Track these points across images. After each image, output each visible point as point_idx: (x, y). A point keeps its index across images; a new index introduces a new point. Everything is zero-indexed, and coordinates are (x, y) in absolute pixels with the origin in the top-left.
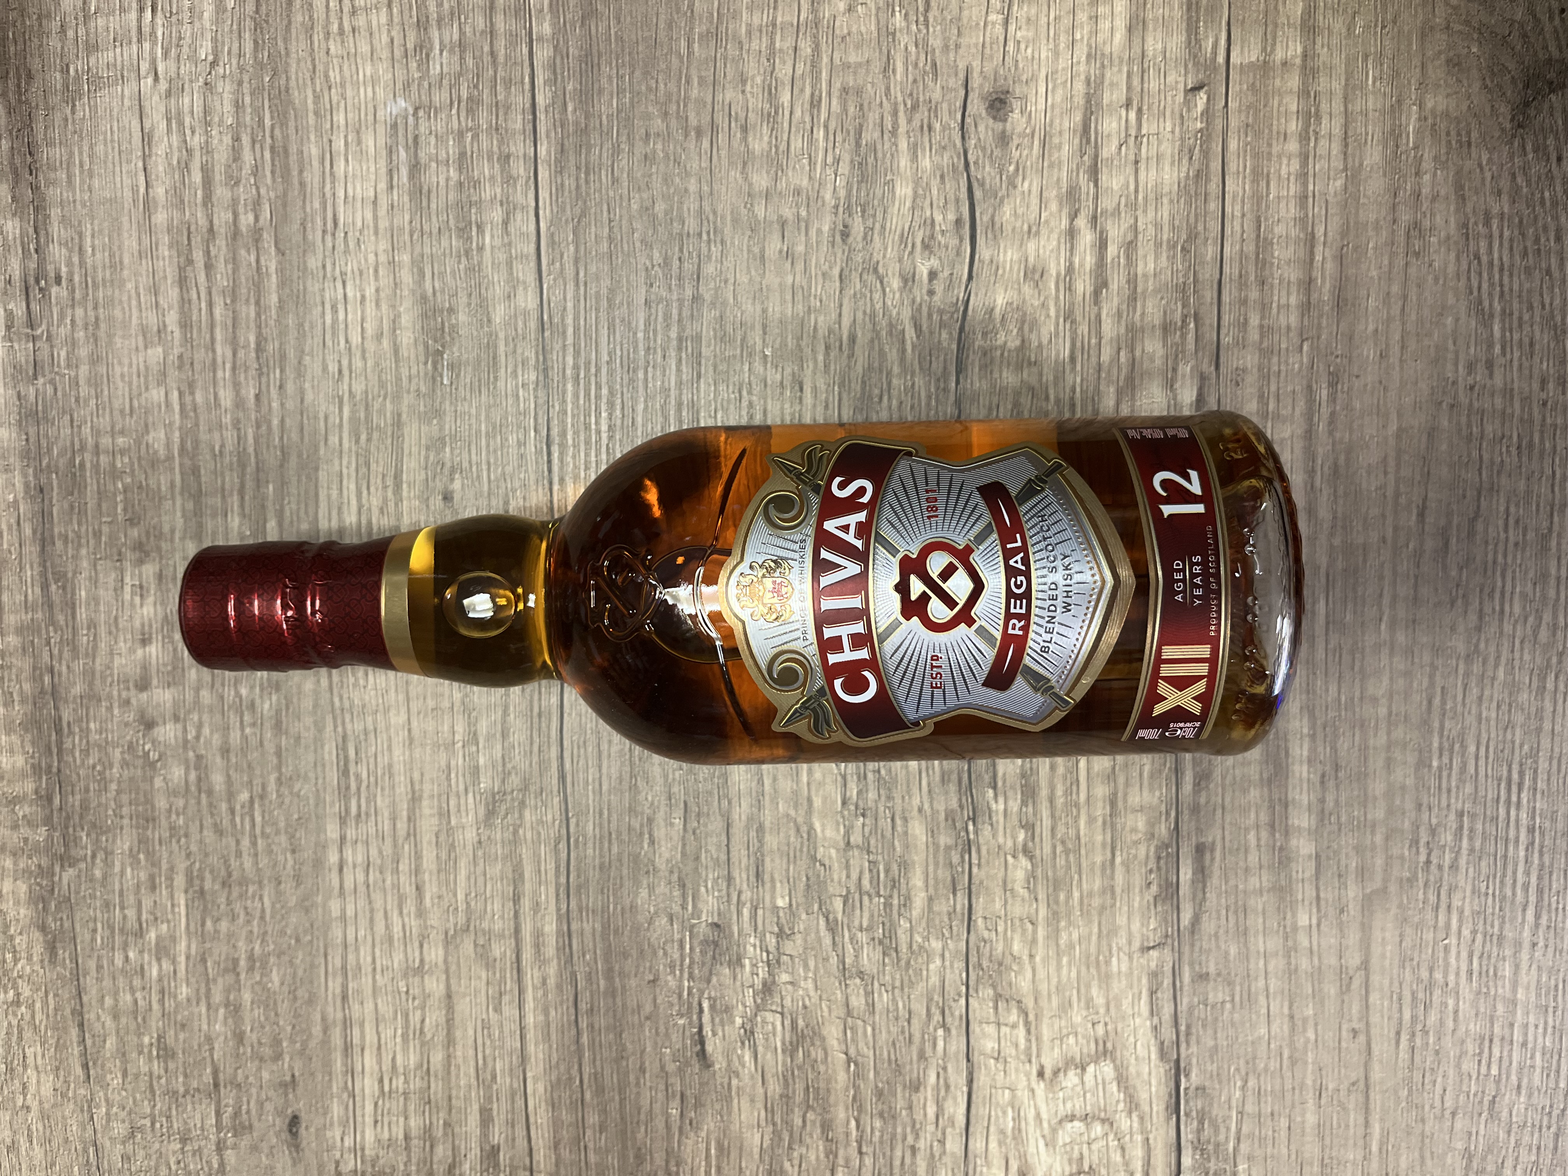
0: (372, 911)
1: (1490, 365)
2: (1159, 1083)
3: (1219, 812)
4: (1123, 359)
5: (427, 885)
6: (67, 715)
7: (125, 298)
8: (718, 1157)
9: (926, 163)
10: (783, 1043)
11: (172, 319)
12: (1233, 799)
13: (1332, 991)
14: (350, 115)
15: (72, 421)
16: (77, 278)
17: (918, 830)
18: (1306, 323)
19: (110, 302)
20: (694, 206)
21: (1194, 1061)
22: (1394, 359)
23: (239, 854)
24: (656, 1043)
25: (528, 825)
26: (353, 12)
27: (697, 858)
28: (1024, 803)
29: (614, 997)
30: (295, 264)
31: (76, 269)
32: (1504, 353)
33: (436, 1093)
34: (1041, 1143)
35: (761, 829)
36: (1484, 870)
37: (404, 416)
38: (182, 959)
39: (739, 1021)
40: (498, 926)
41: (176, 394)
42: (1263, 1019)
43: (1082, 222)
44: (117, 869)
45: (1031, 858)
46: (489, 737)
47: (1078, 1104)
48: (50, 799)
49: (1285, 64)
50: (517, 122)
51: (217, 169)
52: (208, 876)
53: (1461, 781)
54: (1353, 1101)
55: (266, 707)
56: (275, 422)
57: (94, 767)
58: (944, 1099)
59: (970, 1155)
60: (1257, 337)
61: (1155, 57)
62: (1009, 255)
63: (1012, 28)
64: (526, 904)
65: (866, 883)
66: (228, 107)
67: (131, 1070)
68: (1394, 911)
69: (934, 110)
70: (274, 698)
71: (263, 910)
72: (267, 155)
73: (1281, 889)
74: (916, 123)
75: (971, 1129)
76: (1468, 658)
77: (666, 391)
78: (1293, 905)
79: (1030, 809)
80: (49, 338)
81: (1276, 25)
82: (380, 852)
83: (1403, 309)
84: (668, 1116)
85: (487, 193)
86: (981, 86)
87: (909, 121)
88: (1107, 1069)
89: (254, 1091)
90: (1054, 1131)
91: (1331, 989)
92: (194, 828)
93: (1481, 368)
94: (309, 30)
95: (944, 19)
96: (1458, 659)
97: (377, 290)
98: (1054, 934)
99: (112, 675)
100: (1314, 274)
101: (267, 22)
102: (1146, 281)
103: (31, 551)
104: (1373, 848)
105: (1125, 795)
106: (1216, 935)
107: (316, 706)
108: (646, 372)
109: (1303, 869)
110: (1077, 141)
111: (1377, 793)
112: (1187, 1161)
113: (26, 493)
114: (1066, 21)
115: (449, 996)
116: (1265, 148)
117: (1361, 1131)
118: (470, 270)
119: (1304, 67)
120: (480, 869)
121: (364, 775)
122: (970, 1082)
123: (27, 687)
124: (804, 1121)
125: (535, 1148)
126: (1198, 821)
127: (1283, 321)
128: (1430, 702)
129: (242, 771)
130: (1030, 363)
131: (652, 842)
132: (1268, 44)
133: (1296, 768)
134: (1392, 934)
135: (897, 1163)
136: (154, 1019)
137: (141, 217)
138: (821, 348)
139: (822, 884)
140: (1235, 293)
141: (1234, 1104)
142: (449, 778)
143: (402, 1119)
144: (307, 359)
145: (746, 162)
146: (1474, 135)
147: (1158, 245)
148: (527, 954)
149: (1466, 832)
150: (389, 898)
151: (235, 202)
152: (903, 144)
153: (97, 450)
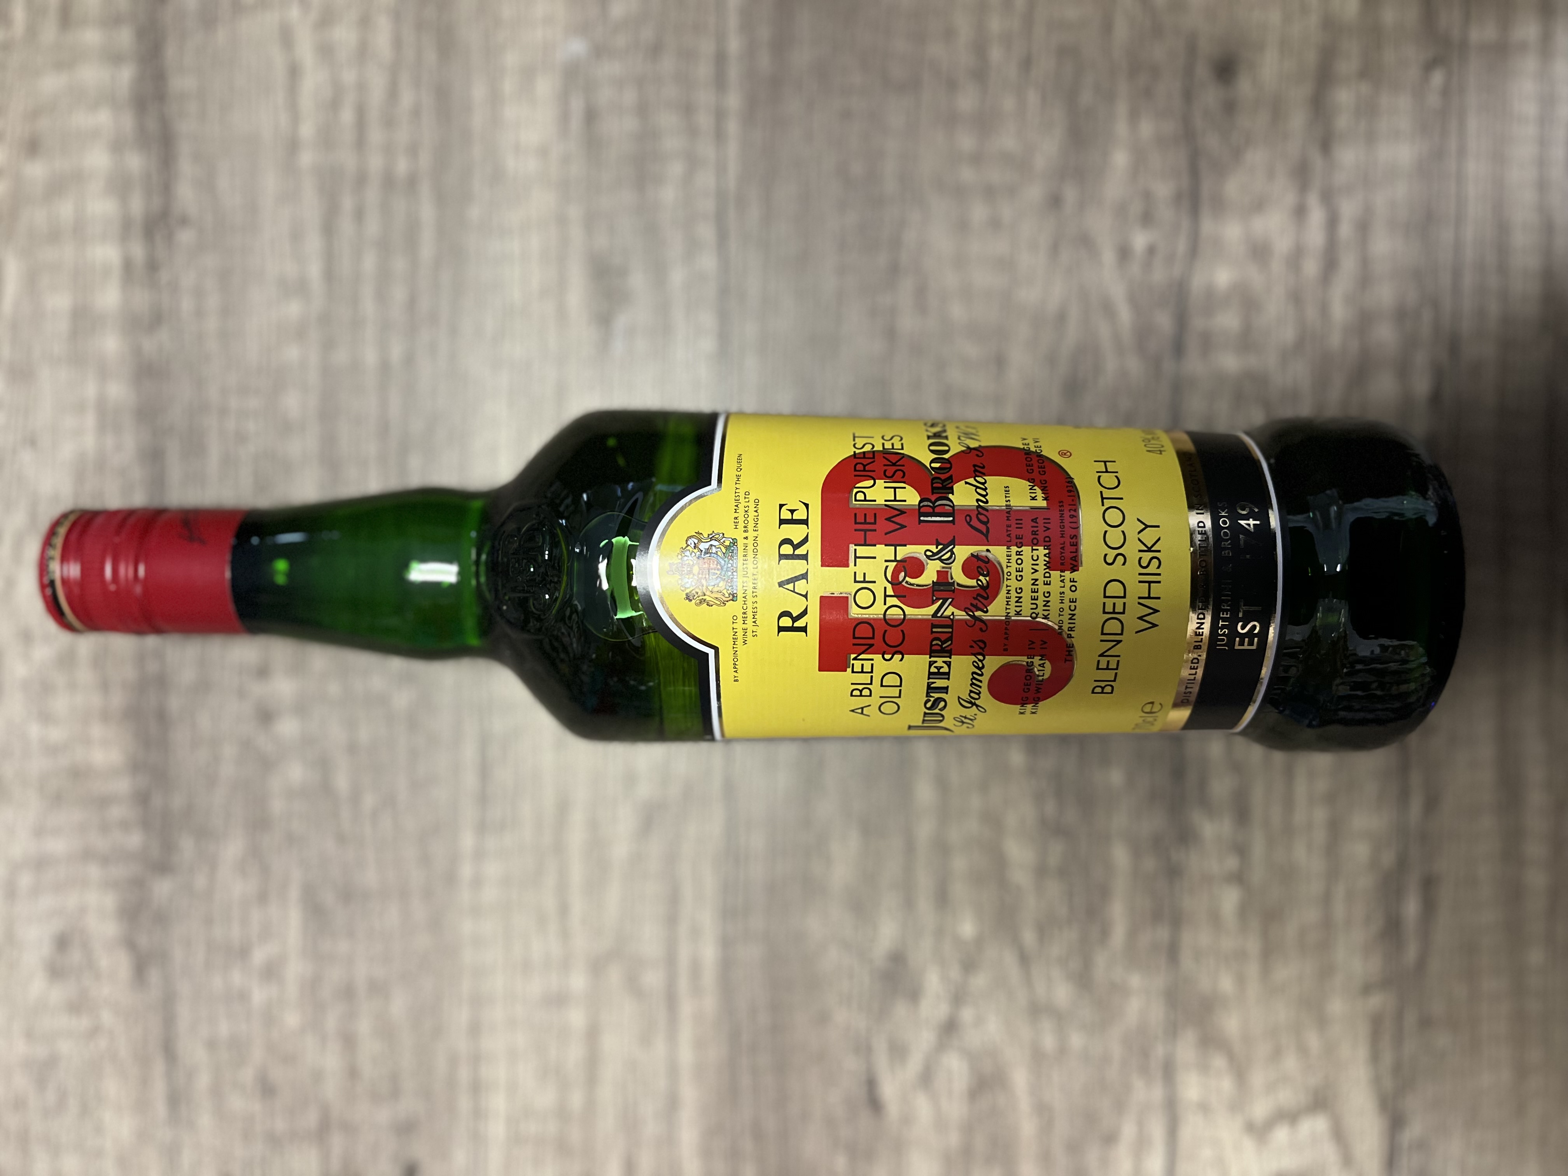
5: (573, 906)
6: (174, 706)
9: (1146, 130)
14: (521, 57)
17: (1121, 855)
43: (1312, 198)
45: (1244, 886)
51: (371, 108)
58: (1142, 1156)
64: (683, 927)
69: (1156, 74)
86: (1207, 49)
88: (1323, 1123)
98: (1267, 972)
110: (1308, 112)
113: (138, 456)
115: (593, 1031)
126: (1426, 849)
132: (1504, 22)
133: (1531, 794)
143: (532, 1168)
147: (1394, 224)
148: (683, 984)
152: (1122, 108)
153: (223, 412)
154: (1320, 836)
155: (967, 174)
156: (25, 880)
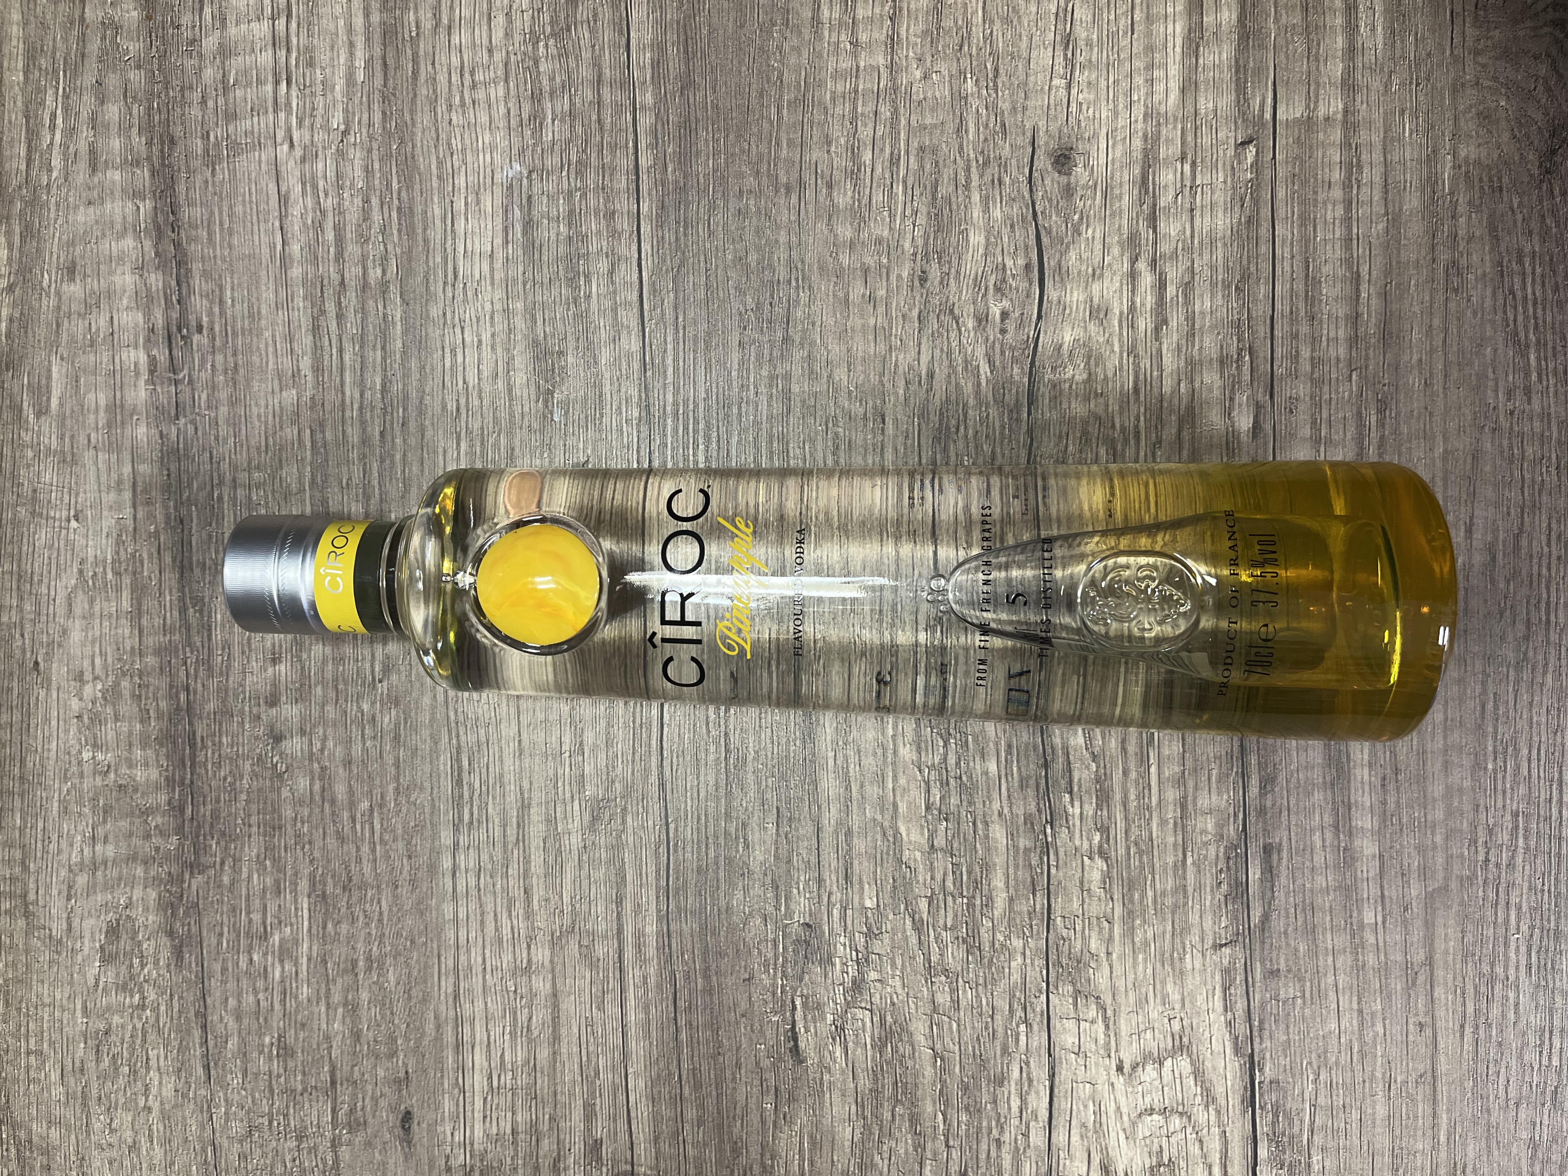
0: (482, 914)
1: (1528, 391)
2: (1235, 1078)
3: (1285, 813)
4: (1183, 390)
5: (535, 889)
6: (200, 730)
7: (262, 346)
8: (810, 1150)
9: (997, 213)
10: (873, 1039)
11: (306, 364)
12: (1298, 800)
13: (1399, 987)
14: (470, 179)
15: (211, 458)
16: (217, 328)
17: (998, 833)
18: (1354, 354)
19: (249, 349)
20: (784, 256)
21: (1268, 1055)
22: (1438, 387)
23: (359, 860)
24: (751, 1039)
25: (630, 831)
26: (474, 86)
27: (789, 861)
28: (1099, 807)
29: (711, 995)
30: (418, 312)
31: (217, 319)
32: (1540, 380)
33: (542, 1089)
34: (1122, 1136)
35: (849, 833)
36: (1540, 868)
37: (517, 450)
38: (305, 959)
39: (829, 1018)
40: (602, 927)
41: (308, 431)
42: (1333, 1014)
43: (1142, 265)
44: (244, 875)
45: (1106, 860)
46: (595, 748)
47: (1157, 1097)
48: (182, 810)
49: (1327, 119)
50: (622, 182)
51: (348, 228)
52: (329, 880)
53: (1515, 782)
54: (1421, 1093)
55: (387, 721)
56: (398, 457)
57: (225, 779)
58: (1027, 1093)
59: (1053, 1148)
60: (1308, 368)
61: (1207, 115)
62: (1075, 296)
63: (1074, 91)
64: (628, 906)
65: (949, 884)
66: (358, 172)
67: (252, 1068)
68: (1455, 908)
69: (1003, 166)
70: (393, 712)
71: (381, 913)
72: (394, 215)
73: (1347, 889)
74: (987, 178)
75: (1054, 1122)
76: (1518, 667)
77: (757, 423)
78: (1359, 902)
79: (1105, 813)
80: (191, 382)
81: (1318, 85)
82: (491, 857)
83: (1445, 341)
84: (763, 1110)
85: (593, 248)
86: (1047, 143)
87: (981, 176)
88: (1184, 1064)
89: (369, 1088)
90: (1134, 1124)
91: (1398, 986)
92: (318, 834)
93: (1519, 394)
94: (433, 102)
95: (1012, 84)
96: (1508, 667)
97: (493, 335)
98: (1130, 932)
99: (244, 692)
100: (1360, 310)
101: (394, 95)
102: (1204, 318)
103: (171, 578)
104: (1434, 848)
105: (1195, 798)
106: (1285, 933)
107: (433, 719)
108: (740, 408)
109: (1367, 868)
110: (1136, 192)
111: (1436, 794)
112: (1263, 1153)
113: (167, 523)
114: (1125, 85)
115: (555, 995)
116: (1310, 196)
117: (1429, 1122)
118: (579, 317)
119: (1345, 121)
120: (584, 873)
121: (477, 785)
122: (1052, 1076)
123: (163, 704)
124: (893, 1115)
125: (635, 1141)
126: (1265, 823)
127: (1333, 353)
128: (1483, 707)
129: (363, 781)
130: (1096, 394)
131: (747, 846)
132: (1311, 101)
133: (1358, 771)
134: (1453, 932)
135: (983, 1156)
136: (275, 1018)
137: (278, 271)
138: (902, 384)
139: (908, 885)
140: (1286, 328)
141: (1307, 1096)
142: (556, 787)
143: (509, 1114)
144: (428, 400)
145: (831, 214)
146: (1505, 180)
147: (1213, 285)
148: (629, 954)
149: (1521, 832)
150: (499, 900)
151: (364, 258)
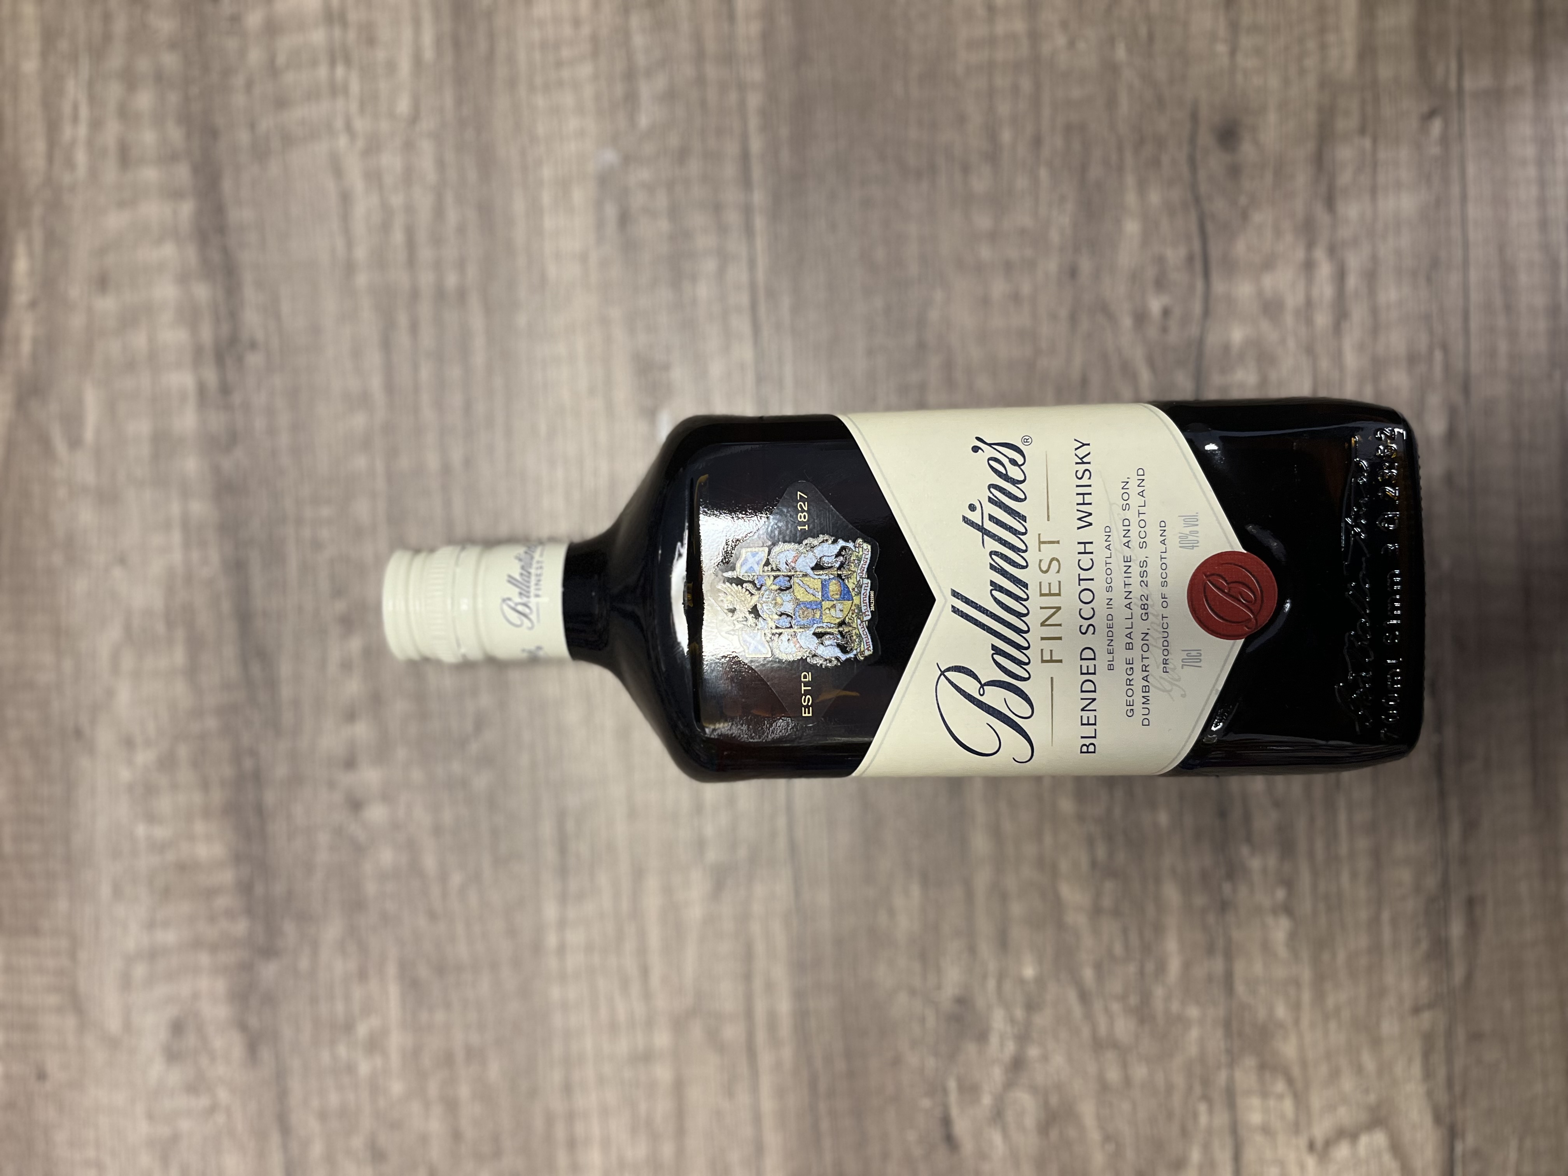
3: (1490, 861)
5: (653, 967)
6: (270, 800)
9: (1155, 198)
11: (376, 383)
14: (557, 170)
16: (273, 345)
17: (1171, 892)
18: (1555, 348)
21: (1470, 1123)
23: (453, 939)
27: (939, 928)
28: (1282, 860)
31: (273, 335)
38: (396, 1051)
39: (987, 1100)
40: (728, 1007)
43: (1320, 254)
45: (1292, 916)
48: (252, 889)
49: (1516, 89)
50: (730, 170)
51: (420, 229)
52: (421, 963)
60: (1506, 365)
61: (1387, 83)
63: (1239, 58)
64: (758, 984)
66: (429, 164)
79: (1289, 865)
80: (245, 406)
81: (1506, 51)
85: (699, 245)
86: (1209, 118)
88: (1381, 1138)
95: (1169, 49)
98: (1320, 997)
100: (1560, 300)
102: (1389, 311)
103: (231, 628)
105: (1389, 848)
106: (1490, 991)
110: (1311, 169)
113: (223, 568)
114: (1296, 50)
115: (679, 1084)
119: (1535, 92)
122: (1237, 1158)
123: (225, 770)
126: (1468, 871)
127: (1531, 348)
140: (1482, 321)
144: (516, 421)
147: (1400, 271)
148: (761, 1036)
151: (439, 262)
152: (1130, 180)
153: (299, 521)
154: (1364, 864)
155: (985, 252)
156: (140, 971)
